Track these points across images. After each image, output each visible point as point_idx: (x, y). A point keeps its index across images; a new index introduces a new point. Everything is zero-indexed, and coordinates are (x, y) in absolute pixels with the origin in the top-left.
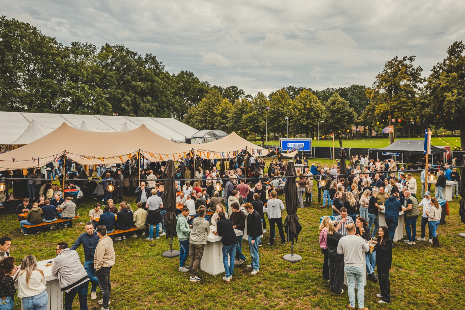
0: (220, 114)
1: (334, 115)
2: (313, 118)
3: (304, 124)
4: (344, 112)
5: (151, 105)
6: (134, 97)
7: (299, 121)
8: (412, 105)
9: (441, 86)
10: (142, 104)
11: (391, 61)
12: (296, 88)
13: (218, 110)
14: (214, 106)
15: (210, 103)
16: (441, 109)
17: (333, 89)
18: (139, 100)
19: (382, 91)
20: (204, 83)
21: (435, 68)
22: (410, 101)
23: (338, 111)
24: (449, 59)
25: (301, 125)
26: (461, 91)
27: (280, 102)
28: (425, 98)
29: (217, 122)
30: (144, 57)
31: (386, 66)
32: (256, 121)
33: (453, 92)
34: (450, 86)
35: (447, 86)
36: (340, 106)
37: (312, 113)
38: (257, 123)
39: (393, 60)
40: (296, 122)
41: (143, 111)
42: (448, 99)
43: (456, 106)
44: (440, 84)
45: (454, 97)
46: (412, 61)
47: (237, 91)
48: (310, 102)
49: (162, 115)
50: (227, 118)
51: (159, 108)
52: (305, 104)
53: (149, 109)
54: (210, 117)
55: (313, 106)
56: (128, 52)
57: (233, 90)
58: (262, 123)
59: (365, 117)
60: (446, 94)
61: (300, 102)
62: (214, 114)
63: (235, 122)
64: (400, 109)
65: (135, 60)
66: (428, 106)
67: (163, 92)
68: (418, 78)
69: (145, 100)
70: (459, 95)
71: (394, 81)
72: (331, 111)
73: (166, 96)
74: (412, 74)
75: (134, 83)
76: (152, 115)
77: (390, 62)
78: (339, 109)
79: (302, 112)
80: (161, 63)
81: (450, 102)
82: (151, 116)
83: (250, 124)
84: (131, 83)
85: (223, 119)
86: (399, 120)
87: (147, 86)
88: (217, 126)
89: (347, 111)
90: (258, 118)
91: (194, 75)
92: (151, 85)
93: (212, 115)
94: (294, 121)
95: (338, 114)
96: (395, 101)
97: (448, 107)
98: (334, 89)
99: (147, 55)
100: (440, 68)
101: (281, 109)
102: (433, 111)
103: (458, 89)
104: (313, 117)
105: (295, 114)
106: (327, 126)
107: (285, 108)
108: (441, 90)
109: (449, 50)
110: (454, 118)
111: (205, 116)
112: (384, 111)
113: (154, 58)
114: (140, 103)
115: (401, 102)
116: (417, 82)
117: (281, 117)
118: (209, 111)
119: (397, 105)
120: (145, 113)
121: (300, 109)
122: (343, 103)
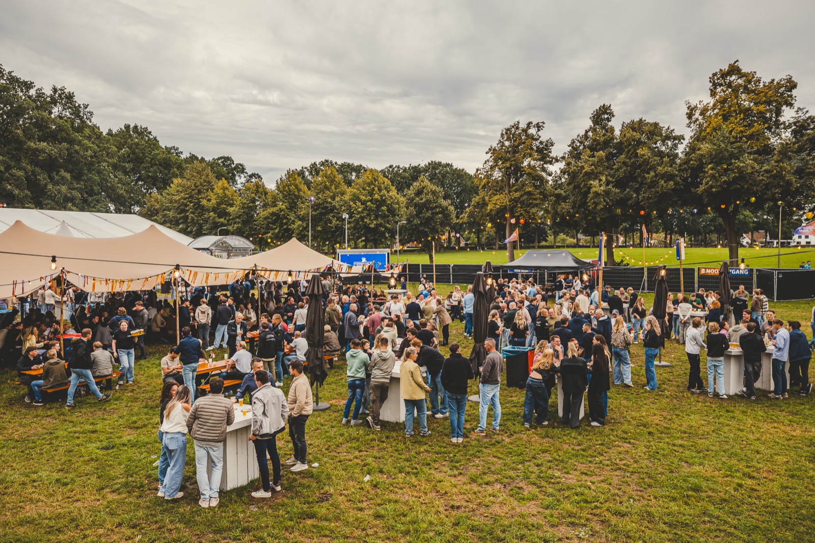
0: (214, 207)
1: (422, 213)
2: (384, 217)
3: (372, 226)
4: (436, 207)
5: (69, 189)
6: (33, 172)
7: (363, 221)
8: (540, 198)
9: (584, 171)
10: (50, 187)
11: (509, 127)
12: (336, 163)
13: (210, 200)
14: (200, 192)
15: (193, 187)
16: (584, 204)
17: (398, 167)
18: (42, 178)
19: (497, 175)
20: (171, 149)
21: (573, 142)
22: (538, 191)
23: (426, 206)
24: (593, 130)
25: (366, 227)
26: (610, 179)
27: (326, 188)
28: (560, 186)
29: (207, 221)
30: (48, 92)
31: (502, 135)
32: (285, 221)
33: (600, 180)
34: (596, 171)
35: (592, 170)
36: (430, 196)
37: (384, 208)
38: (286, 224)
39: (513, 127)
40: (358, 223)
41: (53, 200)
42: (594, 189)
43: (604, 201)
44: (583, 167)
45: (602, 188)
46: (539, 130)
47: (233, 166)
48: (380, 190)
49: (93, 207)
50: (229, 214)
51: (86, 195)
52: (371, 193)
53: (66, 196)
54: (193, 213)
55: (385, 196)
56: (13, 80)
57: (224, 164)
58: (297, 224)
59: (471, 215)
60: (592, 182)
61: (364, 189)
62: (202, 208)
63: (245, 223)
64: (522, 203)
65: (30, 97)
66: (565, 199)
67: (92, 164)
68: (549, 156)
69: (56, 178)
70: (607, 185)
71: (514, 160)
72: (416, 205)
73: (99, 172)
74: (539, 151)
75: (32, 144)
76: (74, 208)
77: (508, 130)
78: (428, 201)
79: (367, 206)
80: (86, 107)
81: (597, 194)
82: (71, 210)
83: (274, 227)
84: (25, 143)
85: (220, 217)
86: (522, 221)
87: (60, 150)
88: (207, 229)
89: (440, 206)
90: (288, 215)
91: (150, 133)
92: (67, 150)
93: (196, 209)
94: (355, 220)
95: (427, 211)
96: (516, 191)
97: (594, 202)
98: (401, 167)
99: (55, 90)
100: (581, 143)
101: (329, 200)
102: (573, 208)
103: (606, 176)
104: (385, 214)
105: (356, 210)
106: (409, 230)
107: (337, 199)
108: (584, 176)
109: (594, 117)
110: (601, 219)
111: (184, 211)
112: (501, 206)
113: (70, 97)
114: (46, 185)
115: (525, 193)
116: (546, 163)
117: (331, 215)
118: (191, 202)
119: (519, 198)
120: (57, 203)
121: (365, 200)
122: (434, 193)
